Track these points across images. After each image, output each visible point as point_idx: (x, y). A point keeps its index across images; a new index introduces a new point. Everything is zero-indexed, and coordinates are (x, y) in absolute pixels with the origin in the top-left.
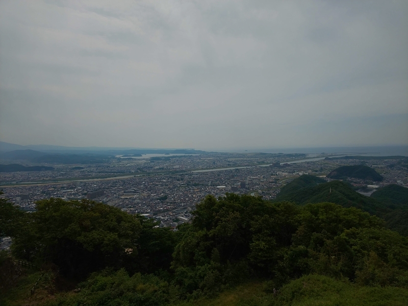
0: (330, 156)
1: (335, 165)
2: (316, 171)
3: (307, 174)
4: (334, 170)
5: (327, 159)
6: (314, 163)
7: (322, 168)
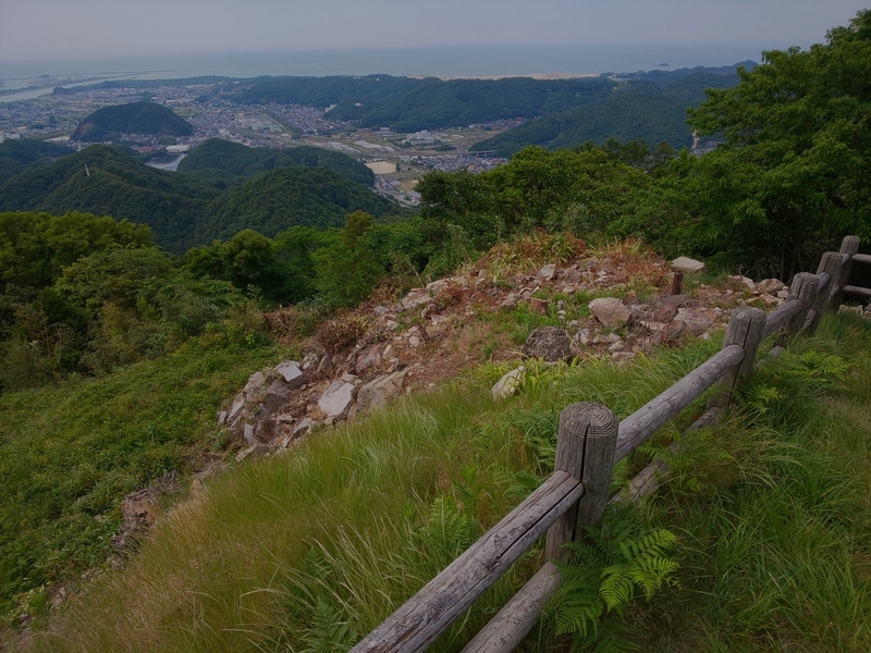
0: (65, 82)
1: (85, 106)
2: (41, 127)
3: (17, 136)
4: (86, 121)
5: (58, 91)
6: (27, 105)
7: (52, 117)
